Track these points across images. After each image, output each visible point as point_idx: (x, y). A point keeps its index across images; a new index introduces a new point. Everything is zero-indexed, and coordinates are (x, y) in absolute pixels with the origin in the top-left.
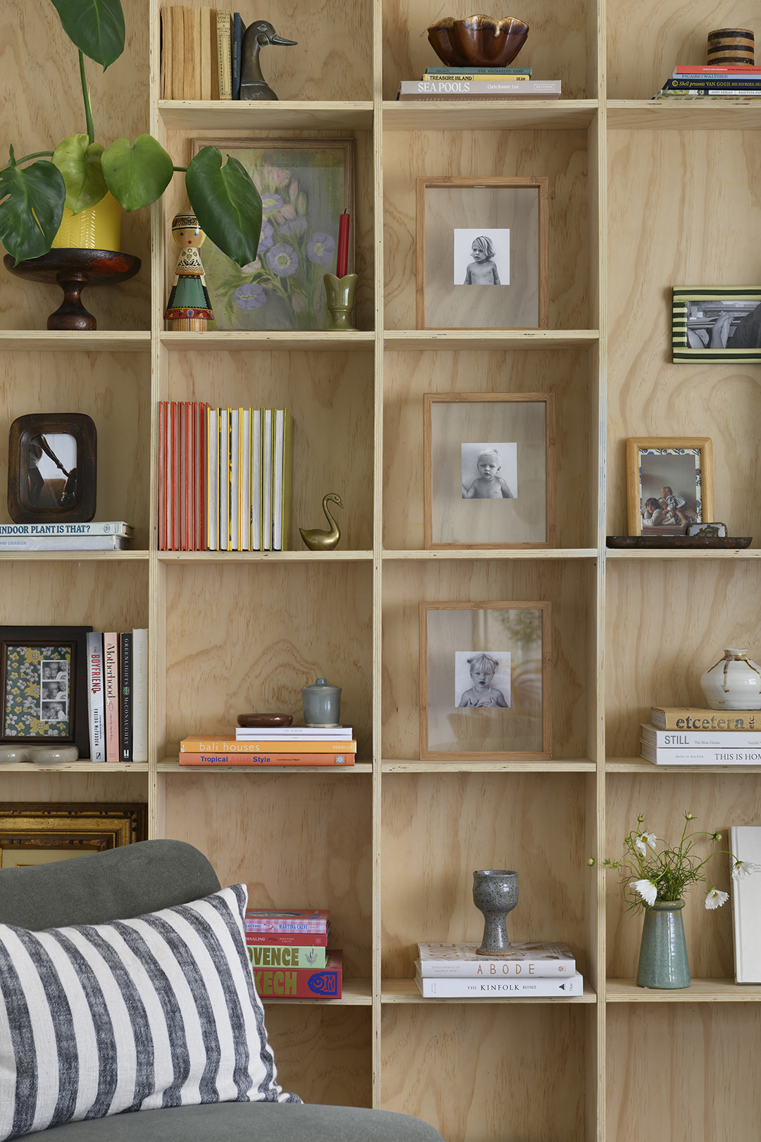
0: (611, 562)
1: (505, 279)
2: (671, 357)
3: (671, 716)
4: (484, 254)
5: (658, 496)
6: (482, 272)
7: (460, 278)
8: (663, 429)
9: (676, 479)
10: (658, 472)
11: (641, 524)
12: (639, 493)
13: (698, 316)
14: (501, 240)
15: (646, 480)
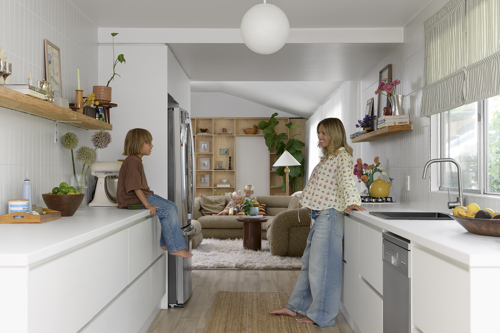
0: (214, 171)
1: (206, 148)
2: (220, 154)
3: (218, 183)
4: (204, 146)
5: (219, 166)
6: (204, 148)
7: (202, 148)
8: (220, 160)
9: (220, 164)
10: (219, 164)
11: (217, 168)
12: (217, 165)
13: (222, 151)
14: (206, 145)
15: (218, 164)
